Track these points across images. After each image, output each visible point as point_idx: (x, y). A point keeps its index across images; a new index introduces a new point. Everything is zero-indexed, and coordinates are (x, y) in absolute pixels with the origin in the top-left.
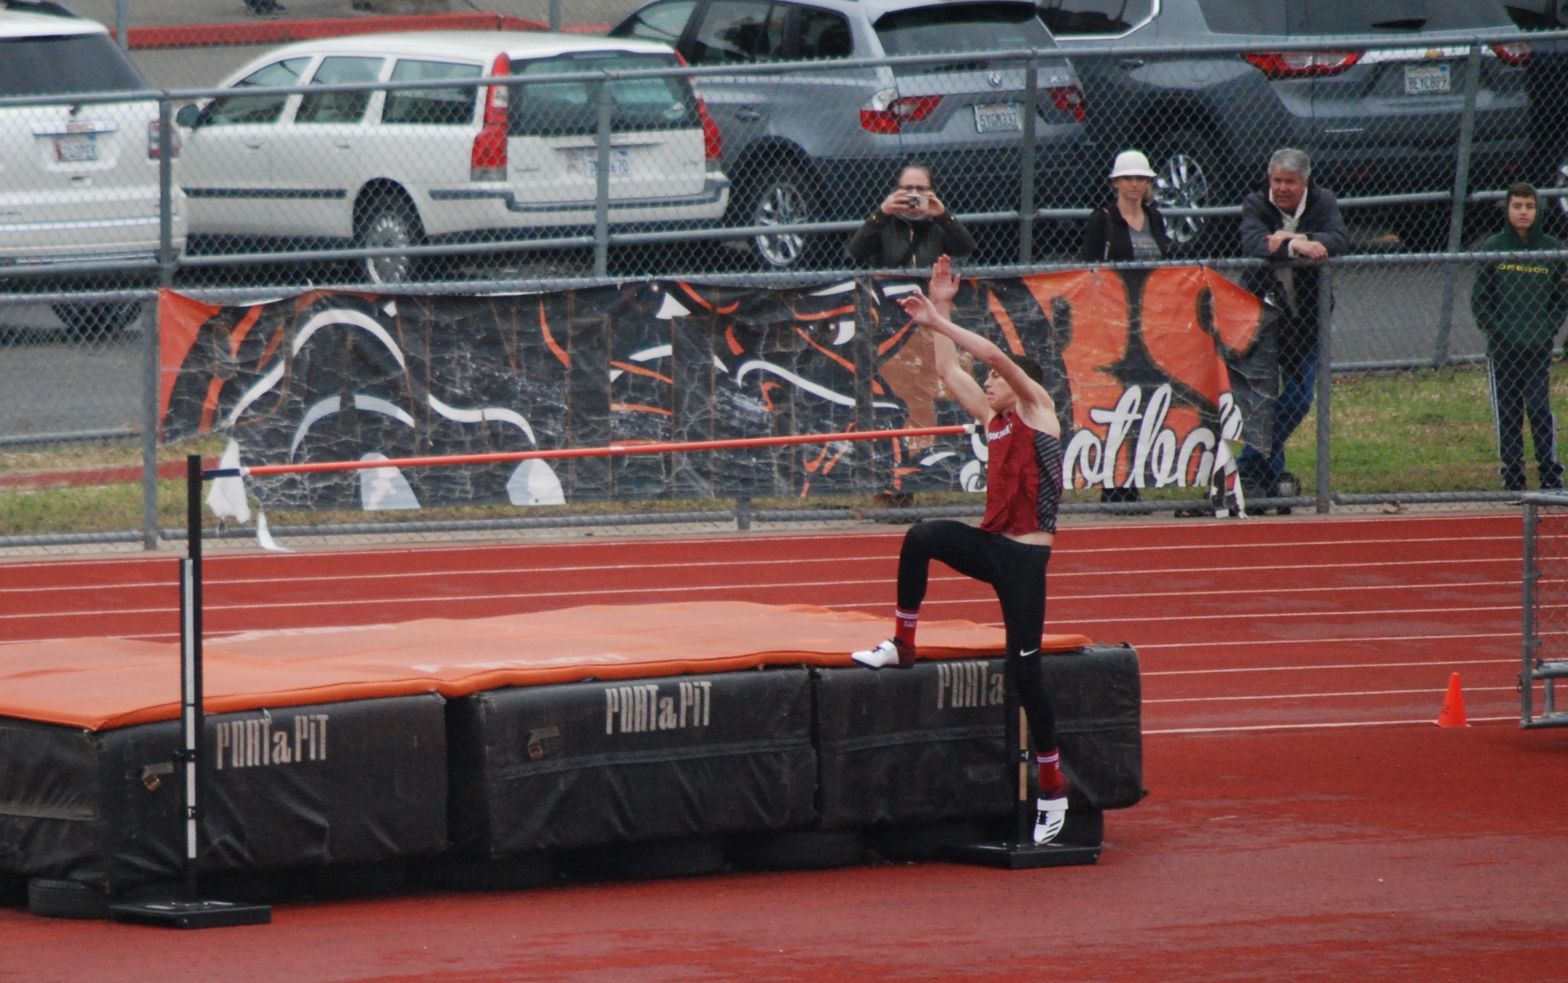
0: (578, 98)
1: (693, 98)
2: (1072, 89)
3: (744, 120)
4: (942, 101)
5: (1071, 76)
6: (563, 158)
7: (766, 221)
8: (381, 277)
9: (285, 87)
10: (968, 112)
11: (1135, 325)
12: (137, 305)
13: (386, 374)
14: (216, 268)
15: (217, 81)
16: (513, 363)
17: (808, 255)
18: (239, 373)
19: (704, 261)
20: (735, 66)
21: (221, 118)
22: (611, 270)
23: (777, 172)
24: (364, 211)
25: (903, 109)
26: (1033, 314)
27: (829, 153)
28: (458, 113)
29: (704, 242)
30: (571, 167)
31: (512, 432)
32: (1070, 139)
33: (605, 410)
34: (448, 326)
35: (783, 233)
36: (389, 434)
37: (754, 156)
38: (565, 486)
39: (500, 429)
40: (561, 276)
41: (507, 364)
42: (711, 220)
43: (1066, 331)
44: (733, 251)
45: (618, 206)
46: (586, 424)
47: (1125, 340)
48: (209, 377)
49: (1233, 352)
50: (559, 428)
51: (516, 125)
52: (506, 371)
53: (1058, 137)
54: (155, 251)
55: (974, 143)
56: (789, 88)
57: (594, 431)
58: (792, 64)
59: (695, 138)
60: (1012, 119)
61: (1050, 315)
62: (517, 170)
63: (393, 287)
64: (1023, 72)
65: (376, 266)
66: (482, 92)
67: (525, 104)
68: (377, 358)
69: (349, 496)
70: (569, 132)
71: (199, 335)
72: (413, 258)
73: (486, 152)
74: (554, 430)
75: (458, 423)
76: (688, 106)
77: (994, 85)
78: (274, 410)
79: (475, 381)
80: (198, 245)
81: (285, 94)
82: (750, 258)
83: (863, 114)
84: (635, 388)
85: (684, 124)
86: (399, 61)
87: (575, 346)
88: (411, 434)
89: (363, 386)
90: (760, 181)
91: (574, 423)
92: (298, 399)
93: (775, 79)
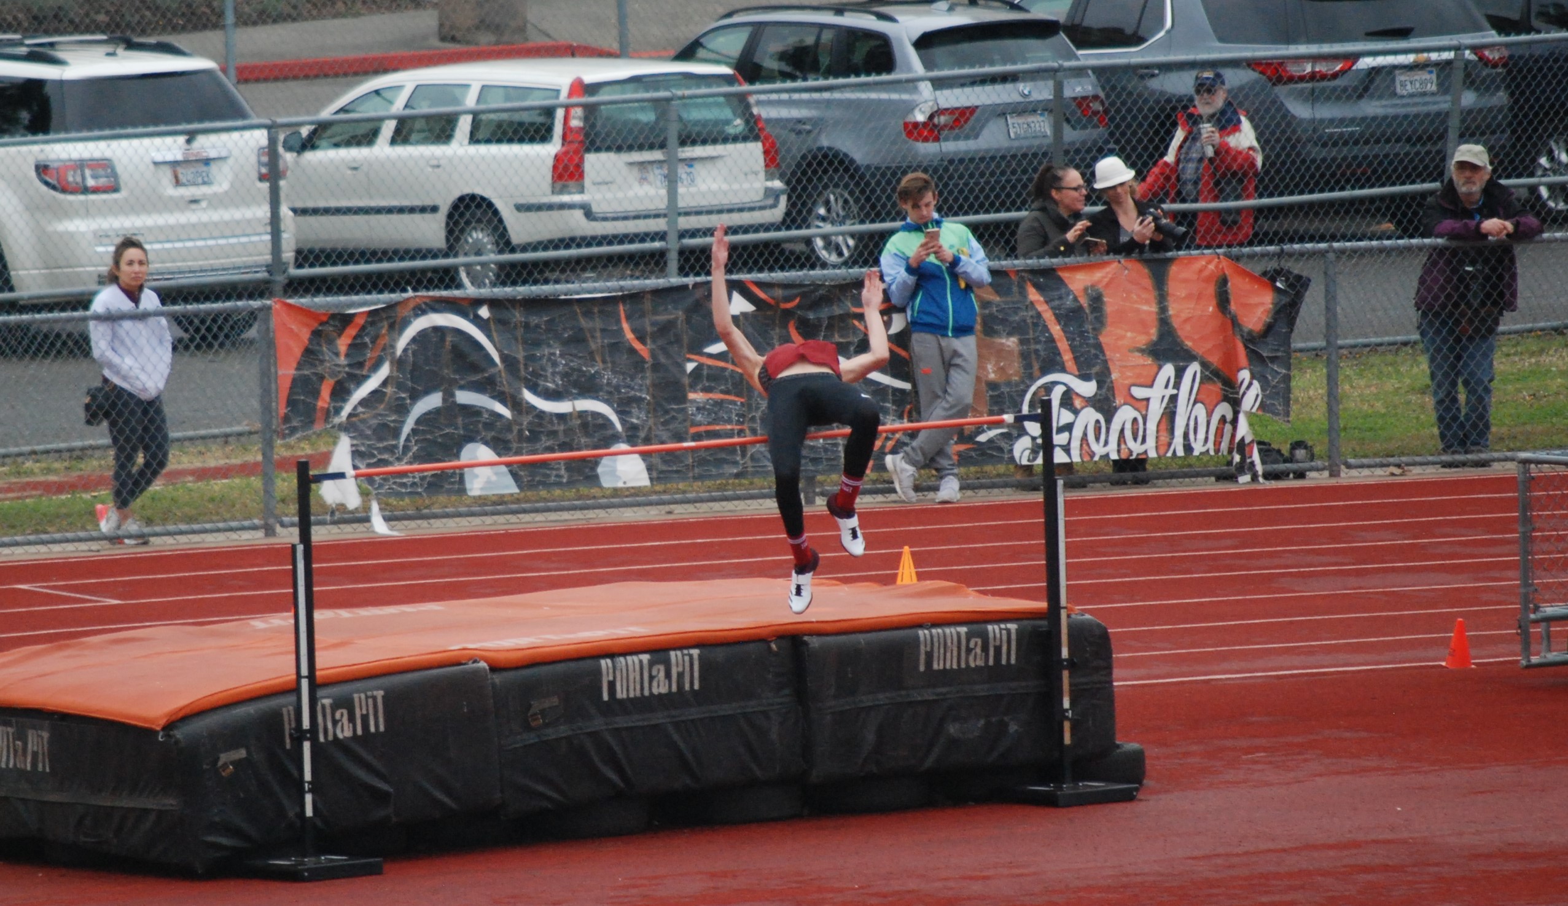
0: (648, 117)
1: (751, 114)
2: (1096, 97)
3: (799, 133)
4: (978, 111)
5: (1093, 85)
6: (635, 171)
7: (821, 224)
8: (472, 284)
9: (381, 113)
10: (1002, 121)
11: (1163, 310)
12: (253, 315)
13: (483, 370)
14: (323, 279)
15: (317, 111)
16: (598, 358)
17: (861, 254)
18: (348, 373)
19: (766, 262)
20: (789, 84)
21: (324, 143)
22: (682, 271)
23: (831, 179)
24: (456, 223)
25: (942, 119)
26: (1069, 302)
27: (876, 161)
28: (538, 133)
29: (766, 244)
30: (643, 180)
31: (600, 421)
32: (1095, 142)
33: (683, 399)
34: (537, 326)
35: (837, 234)
36: (489, 426)
37: (809, 165)
38: (649, 469)
39: (590, 419)
40: (638, 278)
41: (593, 359)
42: (772, 225)
43: (1102, 315)
44: (792, 252)
45: (687, 214)
46: (667, 412)
47: (1156, 323)
48: (322, 378)
49: (1250, 332)
50: (643, 416)
51: (593, 142)
52: (593, 366)
53: (1084, 143)
54: (267, 266)
55: (1009, 149)
56: (840, 103)
57: (674, 418)
58: (841, 81)
59: (754, 150)
60: (1042, 126)
61: (1084, 302)
62: (594, 184)
63: (485, 292)
64: (1051, 83)
65: (468, 274)
66: (560, 113)
67: (599, 124)
68: (474, 357)
69: (453, 483)
70: (641, 148)
71: (310, 340)
72: (501, 266)
73: (566, 168)
74: (638, 418)
75: (551, 414)
76: (747, 122)
77: (1024, 96)
78: (382, 406)
79: (565, 375)
80: (306, 259)
81: (381, 119)
82: (808, 258)
83: (906, 125)
84: (709, 378)
85: (745, 139)
86: (483, 87)
87: (654, 341)
88: (508, 426)
89: (462, 382)
90: (815, 188)
91: (655, 410)
92: (403, 395)
93: (826, 95)
